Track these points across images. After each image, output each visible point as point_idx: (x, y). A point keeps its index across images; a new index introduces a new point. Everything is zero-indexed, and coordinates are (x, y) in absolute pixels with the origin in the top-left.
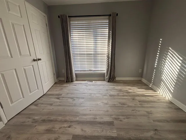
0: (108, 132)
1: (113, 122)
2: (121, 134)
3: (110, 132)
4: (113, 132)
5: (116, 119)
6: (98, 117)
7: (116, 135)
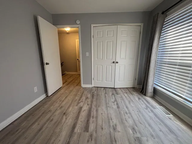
0: (79, 126)
1: (88, 132)
2: (74, 136)
3: (79, 127)
4: (79, 130)
5: (91, 136)
6: (94, 119)
7: (75, 131)
